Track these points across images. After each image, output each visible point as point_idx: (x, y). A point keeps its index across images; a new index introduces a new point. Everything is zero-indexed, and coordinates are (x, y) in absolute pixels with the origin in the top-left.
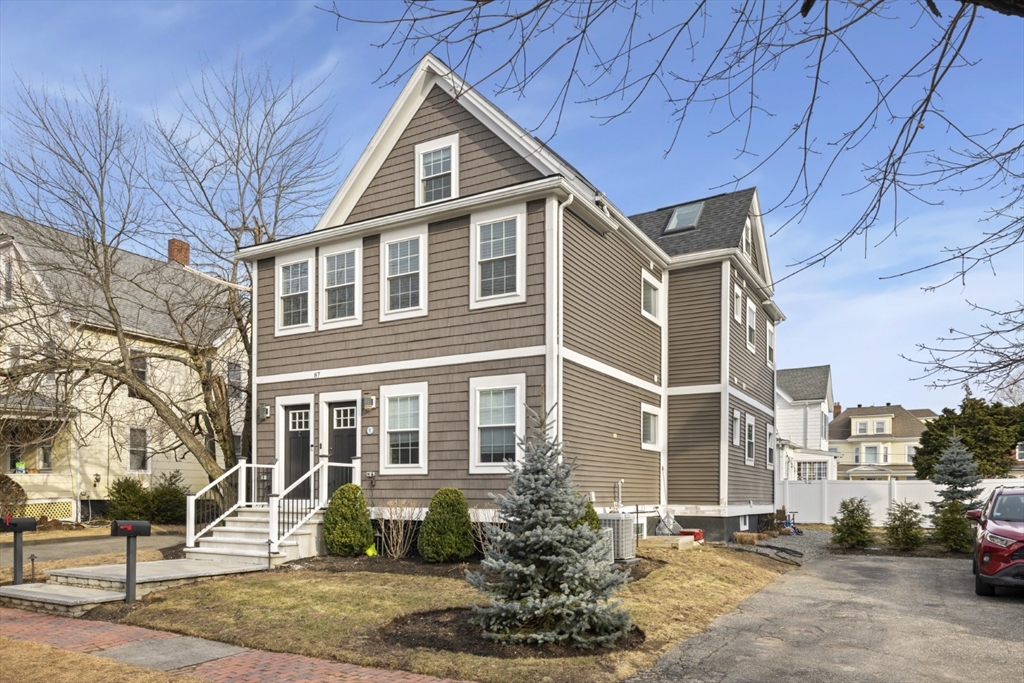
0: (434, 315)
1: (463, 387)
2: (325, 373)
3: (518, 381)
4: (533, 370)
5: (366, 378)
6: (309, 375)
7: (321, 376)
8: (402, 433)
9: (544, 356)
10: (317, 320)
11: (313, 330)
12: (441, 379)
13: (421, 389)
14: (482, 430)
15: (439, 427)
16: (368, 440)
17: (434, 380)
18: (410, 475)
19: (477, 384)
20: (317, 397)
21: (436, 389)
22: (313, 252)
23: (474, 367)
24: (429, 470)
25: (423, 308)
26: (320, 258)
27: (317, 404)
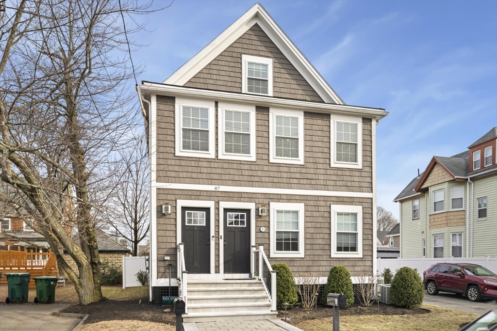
0: (308, 165)
1: (327, 209)
2: (223, 188)
3: (358, 209)
4: (366, 205)
5: (260, 196)
6: (211, 188)
7: (219, 190)
8: (285, 232)
9: (372, 199)
10: (217, 151)
11: (214, 157)
12: (312, 203)
13: (300, 207)
14: (338, 233)
15: (312, 231)
16: (260, 235)
17: (308, 203)
18: (293, 258)
19: (336, 208)
20: (218, 203)
21: (309, 208)
22: (213, 104)
23: (333, 199)
24: (305, 255)
25: (301, 160)
26: (219, 109)
27: (217, 209)
